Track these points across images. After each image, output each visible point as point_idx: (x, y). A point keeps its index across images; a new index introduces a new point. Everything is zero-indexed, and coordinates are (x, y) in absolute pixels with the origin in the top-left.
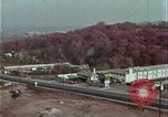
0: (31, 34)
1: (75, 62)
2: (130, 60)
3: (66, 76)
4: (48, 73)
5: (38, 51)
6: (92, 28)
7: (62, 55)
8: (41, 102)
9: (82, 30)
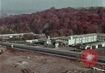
0: (9, 15)
2: (71, 31)
3: (31, 41)
4: (19, 39)
5: (13, 26)
7: (28, 28)
8: (15, 57)
9: (41, 12)
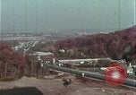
0: (81, 34)
1: (114, 57)
6: (129, 30)
7: (104, 52)
